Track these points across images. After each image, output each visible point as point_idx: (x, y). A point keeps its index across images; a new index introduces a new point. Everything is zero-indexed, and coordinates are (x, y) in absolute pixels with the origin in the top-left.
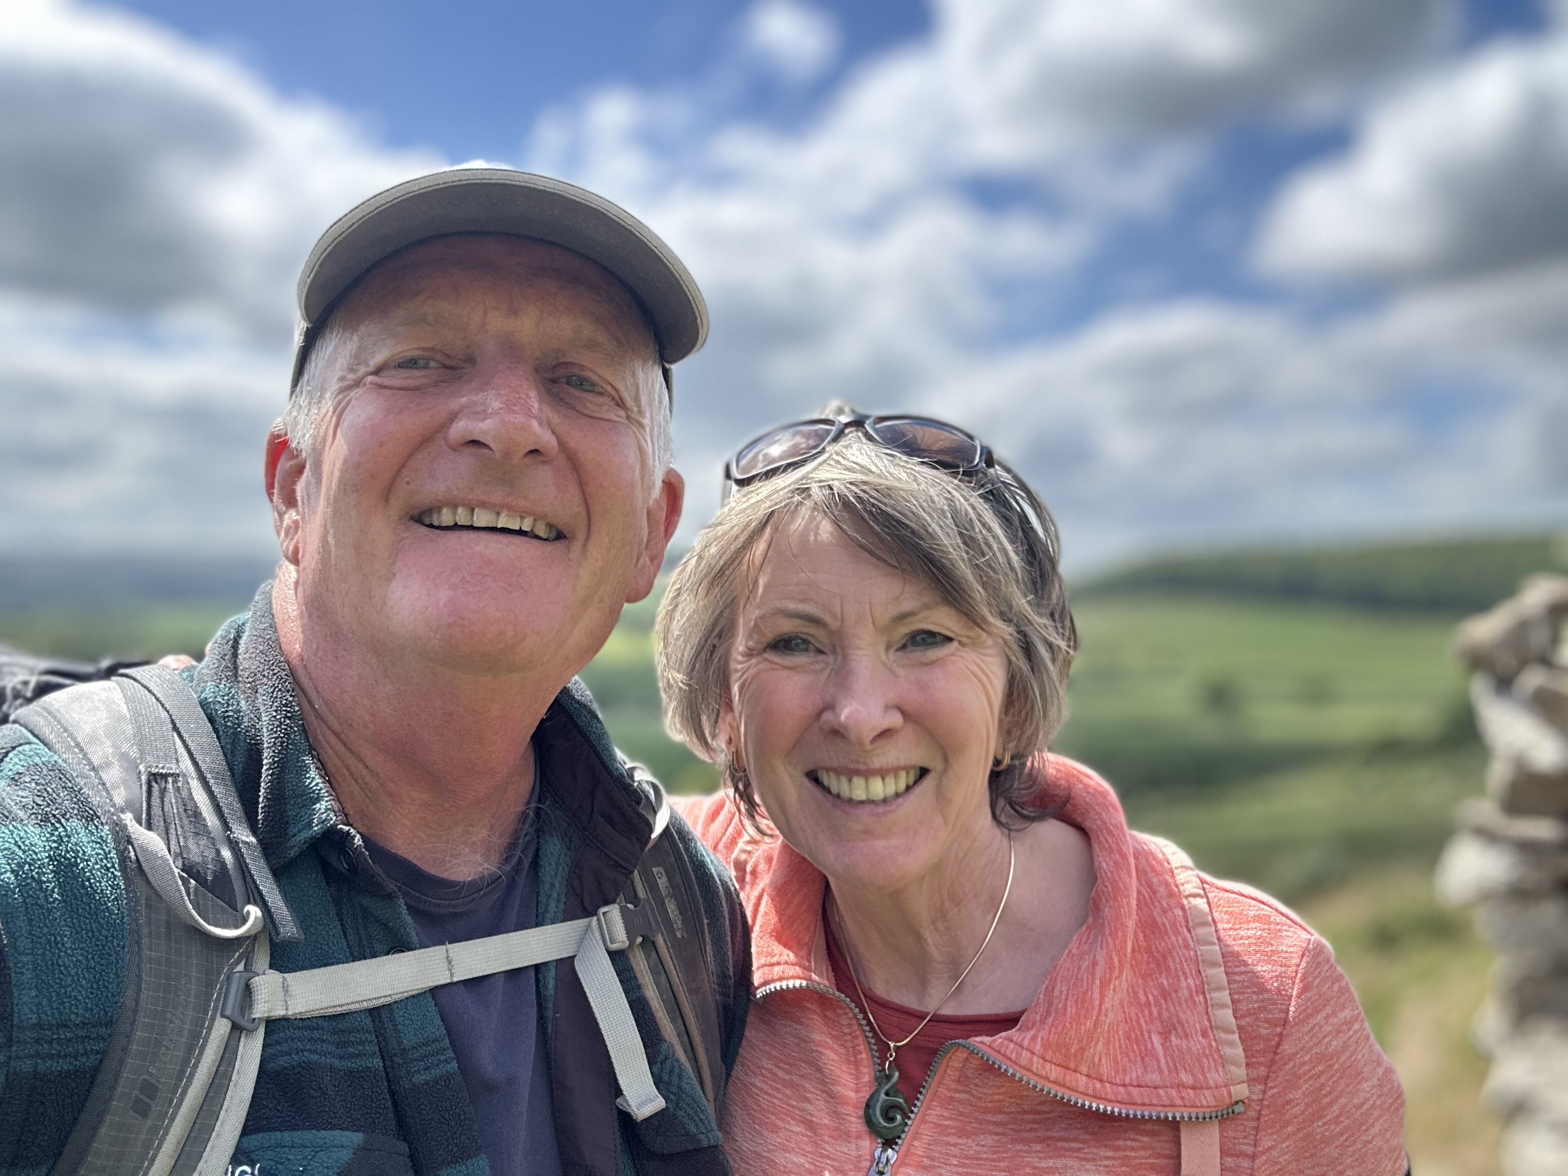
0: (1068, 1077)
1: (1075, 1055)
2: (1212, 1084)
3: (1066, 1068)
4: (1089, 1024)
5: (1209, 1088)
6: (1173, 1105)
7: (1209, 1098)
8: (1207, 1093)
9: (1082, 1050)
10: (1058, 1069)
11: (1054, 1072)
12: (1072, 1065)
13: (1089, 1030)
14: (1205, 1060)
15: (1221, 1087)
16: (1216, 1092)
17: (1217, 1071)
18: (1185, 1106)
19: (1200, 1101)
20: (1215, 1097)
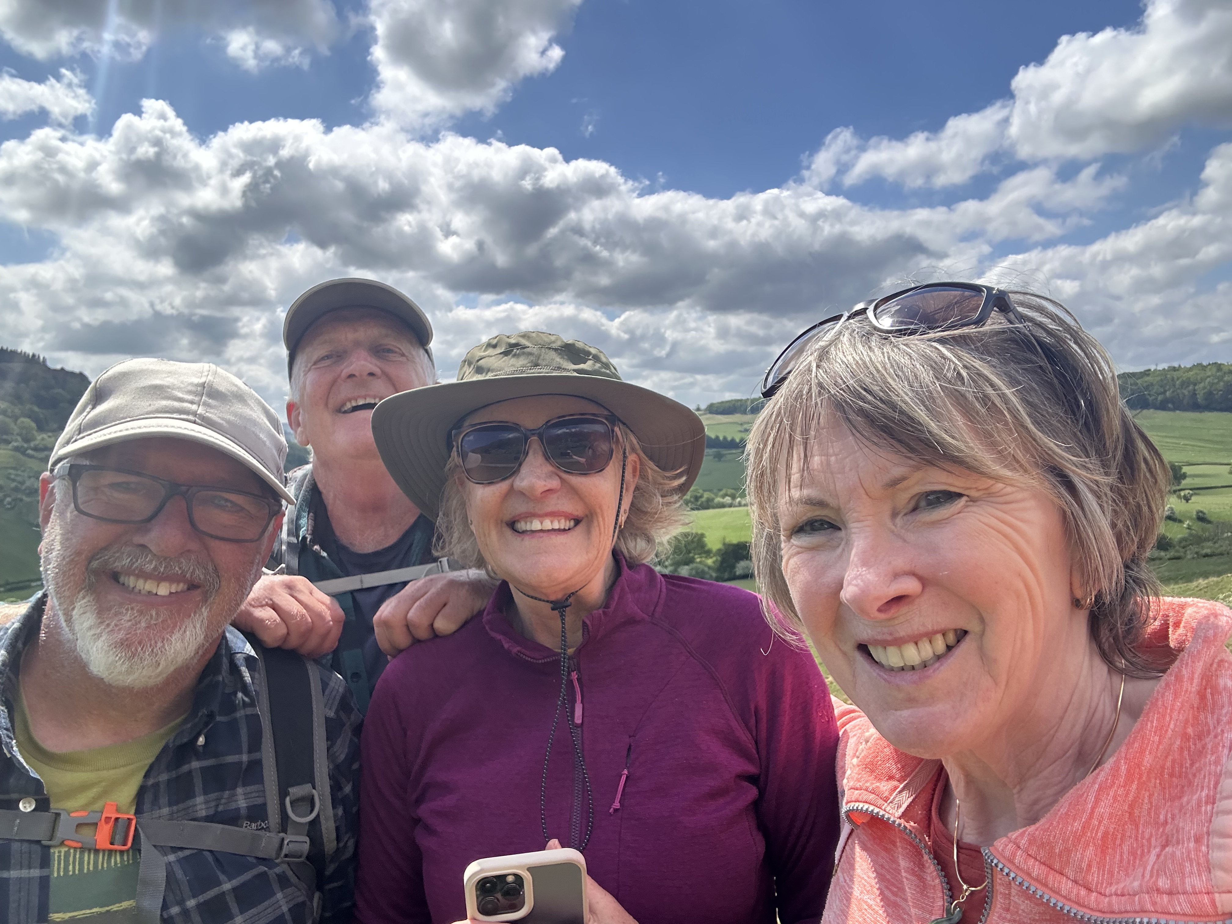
0: (1051, 877)
1: (1060, 855)
2: (1189, 888)
3: (1050, 867)
4: (1077, 825)
5: (1185, 893)
6: (1144, 911)
7: (1184, 904)
8: (1182, 897)
9: (1068, 851)
10: (1043, 867)
11: (1037, 870)
12: (1057, 866)
13: (1076, 832)
14: (1187, 864)
15: (1201, 892)
16: (1193, 898)
17: (1200, 875)
18: (1157, 912)
19: (1173, 907)
20: (1190, 903)
